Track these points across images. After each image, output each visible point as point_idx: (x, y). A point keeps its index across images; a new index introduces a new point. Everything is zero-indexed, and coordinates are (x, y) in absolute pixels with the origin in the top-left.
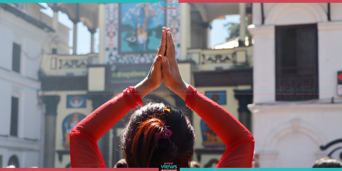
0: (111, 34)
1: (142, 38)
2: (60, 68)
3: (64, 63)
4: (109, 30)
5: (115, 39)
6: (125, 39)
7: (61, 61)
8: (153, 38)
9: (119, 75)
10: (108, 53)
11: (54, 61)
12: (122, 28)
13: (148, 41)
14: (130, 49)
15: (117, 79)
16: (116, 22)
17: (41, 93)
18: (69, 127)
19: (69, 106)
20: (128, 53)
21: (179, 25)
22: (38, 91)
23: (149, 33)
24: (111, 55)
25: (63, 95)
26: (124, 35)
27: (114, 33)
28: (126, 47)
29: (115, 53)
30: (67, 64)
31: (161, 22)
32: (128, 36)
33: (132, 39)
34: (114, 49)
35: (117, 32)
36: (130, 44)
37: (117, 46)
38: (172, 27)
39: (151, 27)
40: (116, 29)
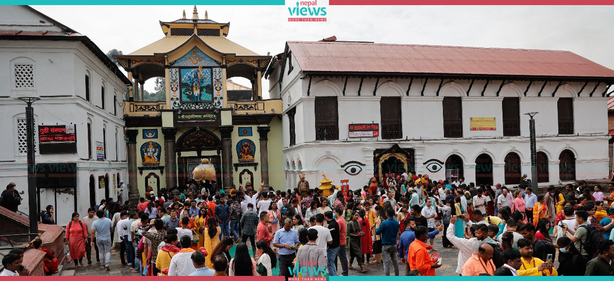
0: (174, 89)
1: (196, 93)
2: (136, 111)
3: (139, 107)
4: (172, 86)
5: (178, 92)
6: (184, 93)
7: (136, 105)
8: (204, 93)
9: (183, 116)
10: (173, 102)
11: (132, 106)
12: (182, 85)
13: (200, 95)
14: (188, 100)
15: (181, 119)
16: (178, 81)
17: (126, 129)
18: (147, 152)
19: (144, 137)
20: (187, 102)
22: (124, 127)
23: (201, 90)
24: (175, 103)
25: (140, 129)
26: (183, 90)
27: (176, 88)
28: (185, 98)
29: (178, 102)
30: (141, 108)
31: (209, 83)
32: (186, 91)
33: (190, 93)
34: (177, 99)
35: (178, 88)
36: (189, 97)
37: (179, 98)
38: (216, 86)
39: (203, 85)
40: (177, 86)
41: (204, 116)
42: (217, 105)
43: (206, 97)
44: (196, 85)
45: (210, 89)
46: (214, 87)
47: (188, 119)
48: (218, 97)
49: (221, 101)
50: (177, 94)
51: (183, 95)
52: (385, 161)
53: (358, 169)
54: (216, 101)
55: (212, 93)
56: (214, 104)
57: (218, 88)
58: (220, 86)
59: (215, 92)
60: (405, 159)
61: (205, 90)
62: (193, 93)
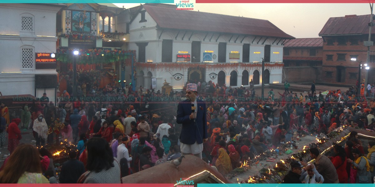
0: (68, 23)
1: (81, 26)
4: (67, 21)
5: (70, 25)
8: (86, 27)
10: (67, 31)
12: (73, 21)
13: (84, 28)
14: (76, 30)
16: (70, 18)
20: (75, 32)
21: (96, 23)
23: (84, 25)
26: (73, 24)
27: (69, 22)
28: (74, 29)
29: (70, 31)
31: (89, 21)
32: (75, 25)
33: (77, 26)
34: (69, 29)
35: (70, 22)
36: (76, 28)
37: (70, 28)
38: (93, 23)
39: (85, 22)
40: (70, 21)
41: (86, 41)
42: (93, 34)
43: (87, 29)
44: (82, 22)
45: (89, 25)
46: (92, 24)
47: (76, 42)
48: (93, 29)
49: (95, 32)
50: (70, 26)
51: (73, 27)
52: (192, 73)
53: (180, 77)
54: (92, 32)
55: (90, 27)
56: (91, 34)
57: (94, 25)
58: (95, 23)
59: (92, 26)
60: (201, 72)
61: (86, 25)
62: (79, 26)
